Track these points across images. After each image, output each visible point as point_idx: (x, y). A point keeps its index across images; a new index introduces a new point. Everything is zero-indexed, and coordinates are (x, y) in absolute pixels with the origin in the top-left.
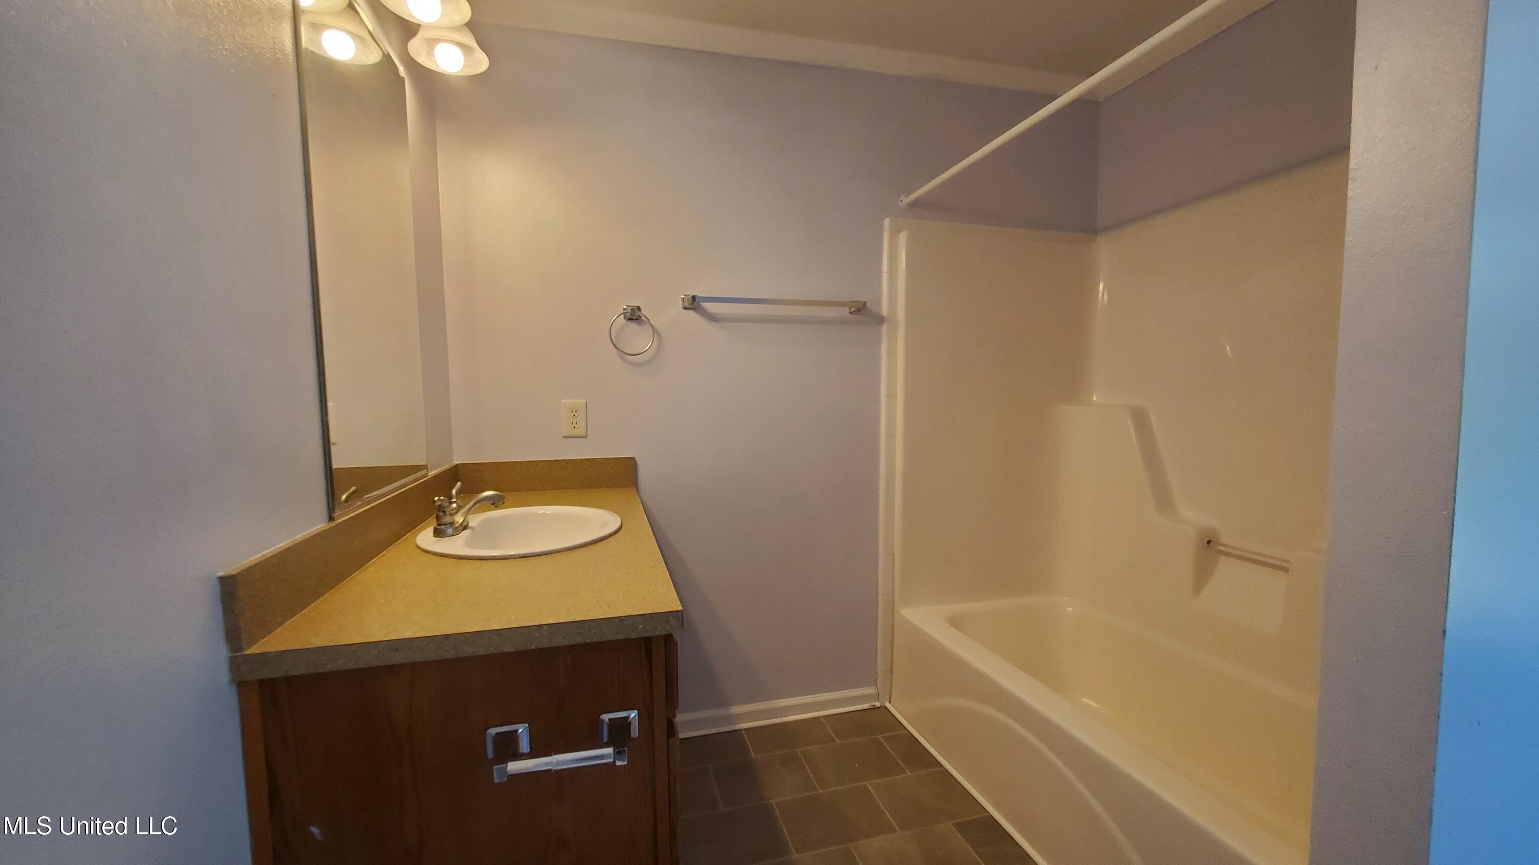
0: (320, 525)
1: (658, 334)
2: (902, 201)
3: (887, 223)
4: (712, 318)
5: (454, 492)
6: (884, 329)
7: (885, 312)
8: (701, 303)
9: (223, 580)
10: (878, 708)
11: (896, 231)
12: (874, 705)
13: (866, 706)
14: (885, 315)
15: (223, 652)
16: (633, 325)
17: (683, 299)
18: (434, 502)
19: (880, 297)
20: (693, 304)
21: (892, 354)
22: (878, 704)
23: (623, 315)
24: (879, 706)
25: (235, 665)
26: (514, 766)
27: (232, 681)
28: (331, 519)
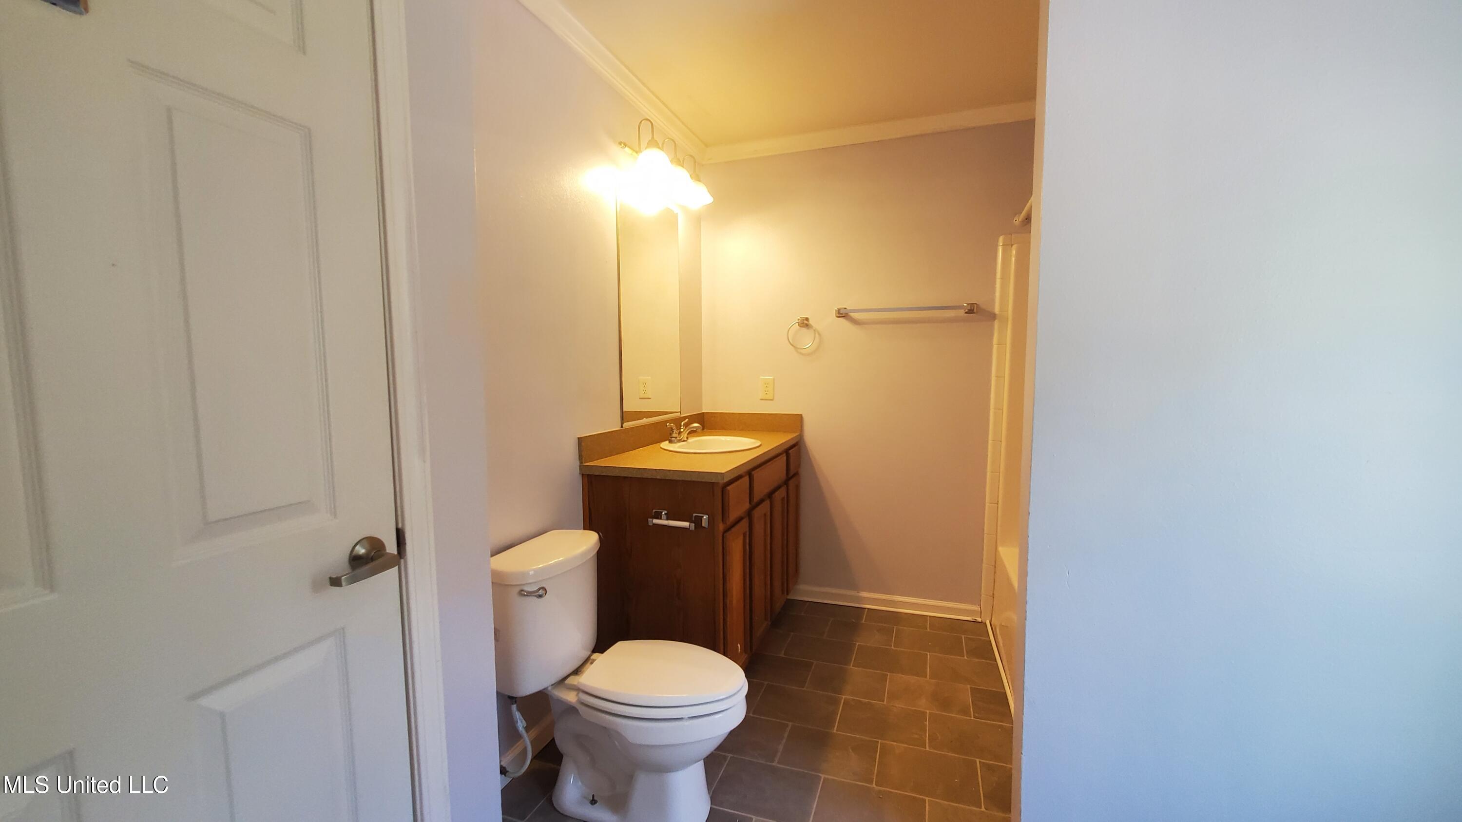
0: (619, 428)
1: (819, 334)
2: (1016, 220)
3: (1001, 239)
4: (855, 322)
5: (682, 423)
6: (996, 323)
7: (997, 310)
8: (850, 314)
9: (578, 438)
10: (980, 622)
11: (1007, 246)
12: (975, 620)
13: (969, 618)
14: (997, 313)
15: (578, 463)
16: (804, 330)
17: (836, 310)
18: (667, 426)
19: (993, 300)
20: (842, 314)
21: (1001, 343)
22: (980, 620)
23: (797, 324)
24: (980, 621)
25: (581, 467)
26: (656, 521)
27: (580, 474)
28: (622, 427)
